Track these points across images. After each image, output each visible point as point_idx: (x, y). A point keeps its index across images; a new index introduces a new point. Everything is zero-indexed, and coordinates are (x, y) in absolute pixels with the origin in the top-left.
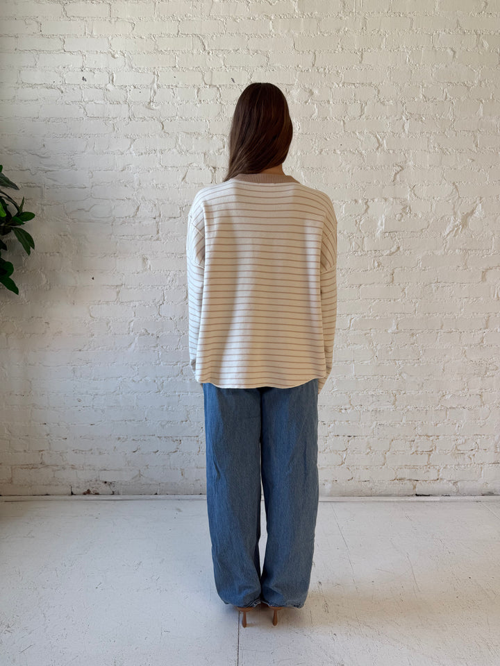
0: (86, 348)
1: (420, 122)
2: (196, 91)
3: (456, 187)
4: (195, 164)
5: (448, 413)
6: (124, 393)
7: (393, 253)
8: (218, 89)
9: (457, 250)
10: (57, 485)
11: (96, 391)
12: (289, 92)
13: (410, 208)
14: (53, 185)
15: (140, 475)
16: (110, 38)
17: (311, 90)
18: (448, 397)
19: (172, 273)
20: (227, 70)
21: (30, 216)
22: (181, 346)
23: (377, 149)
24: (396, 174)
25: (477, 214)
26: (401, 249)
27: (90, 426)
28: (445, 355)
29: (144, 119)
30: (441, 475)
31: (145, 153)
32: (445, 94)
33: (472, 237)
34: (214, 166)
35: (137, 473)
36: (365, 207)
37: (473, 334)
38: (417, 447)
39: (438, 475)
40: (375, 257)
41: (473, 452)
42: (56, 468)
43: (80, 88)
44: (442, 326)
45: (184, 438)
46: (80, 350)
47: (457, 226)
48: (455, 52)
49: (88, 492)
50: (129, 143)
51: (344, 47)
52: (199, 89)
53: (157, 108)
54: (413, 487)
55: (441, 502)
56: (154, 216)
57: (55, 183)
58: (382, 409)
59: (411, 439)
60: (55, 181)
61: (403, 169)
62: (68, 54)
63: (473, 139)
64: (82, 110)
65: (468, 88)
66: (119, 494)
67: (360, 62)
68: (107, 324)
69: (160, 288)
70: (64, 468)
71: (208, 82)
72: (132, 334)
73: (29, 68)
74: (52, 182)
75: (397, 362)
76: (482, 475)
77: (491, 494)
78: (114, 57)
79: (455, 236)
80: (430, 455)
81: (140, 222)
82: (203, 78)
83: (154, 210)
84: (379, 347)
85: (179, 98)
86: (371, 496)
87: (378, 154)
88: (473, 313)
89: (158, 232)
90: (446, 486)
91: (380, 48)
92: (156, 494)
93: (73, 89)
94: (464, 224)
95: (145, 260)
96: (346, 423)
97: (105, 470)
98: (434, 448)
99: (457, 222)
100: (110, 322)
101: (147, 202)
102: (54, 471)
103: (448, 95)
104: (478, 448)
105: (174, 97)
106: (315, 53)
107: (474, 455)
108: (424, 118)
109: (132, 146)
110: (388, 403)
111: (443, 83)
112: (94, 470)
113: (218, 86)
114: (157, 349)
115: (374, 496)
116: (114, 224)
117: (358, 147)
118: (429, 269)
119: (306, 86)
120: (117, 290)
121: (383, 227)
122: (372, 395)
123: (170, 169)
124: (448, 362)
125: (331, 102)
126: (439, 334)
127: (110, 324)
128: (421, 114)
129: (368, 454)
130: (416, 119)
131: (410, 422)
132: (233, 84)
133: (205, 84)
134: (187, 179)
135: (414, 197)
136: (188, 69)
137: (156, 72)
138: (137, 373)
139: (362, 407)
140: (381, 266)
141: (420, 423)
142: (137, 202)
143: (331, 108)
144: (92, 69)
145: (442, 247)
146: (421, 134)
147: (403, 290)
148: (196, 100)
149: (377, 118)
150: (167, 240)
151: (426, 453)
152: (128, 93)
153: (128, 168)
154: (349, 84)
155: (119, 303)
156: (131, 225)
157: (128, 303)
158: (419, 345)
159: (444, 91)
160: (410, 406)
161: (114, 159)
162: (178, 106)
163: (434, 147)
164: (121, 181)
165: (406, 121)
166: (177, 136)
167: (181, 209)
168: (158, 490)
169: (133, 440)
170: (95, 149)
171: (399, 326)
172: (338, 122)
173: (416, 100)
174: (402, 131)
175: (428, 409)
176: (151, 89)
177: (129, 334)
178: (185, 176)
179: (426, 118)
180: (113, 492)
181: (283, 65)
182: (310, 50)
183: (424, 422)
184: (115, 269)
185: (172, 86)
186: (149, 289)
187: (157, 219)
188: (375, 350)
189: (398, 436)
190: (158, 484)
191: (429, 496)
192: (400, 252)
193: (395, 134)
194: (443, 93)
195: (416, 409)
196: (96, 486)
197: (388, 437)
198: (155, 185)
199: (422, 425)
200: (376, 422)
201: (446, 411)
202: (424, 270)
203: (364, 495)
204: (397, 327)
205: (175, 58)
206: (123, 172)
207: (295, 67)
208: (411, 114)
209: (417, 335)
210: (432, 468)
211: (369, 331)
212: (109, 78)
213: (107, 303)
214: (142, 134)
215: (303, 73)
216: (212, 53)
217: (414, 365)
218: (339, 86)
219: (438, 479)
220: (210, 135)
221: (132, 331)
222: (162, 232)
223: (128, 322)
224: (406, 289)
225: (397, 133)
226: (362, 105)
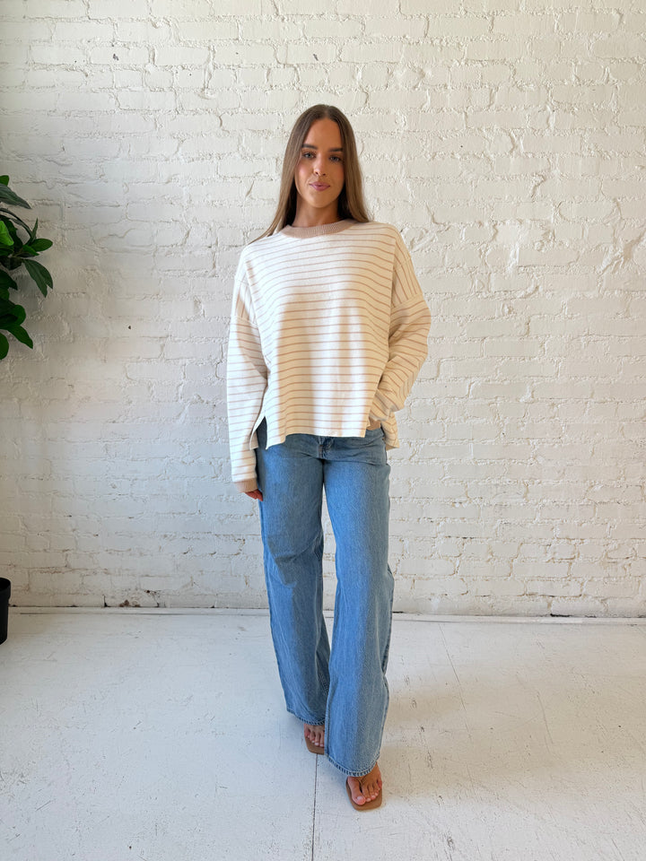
0: (121, 419)
1: (571, 114)
2: (266, 72)
3: (618, 204)
4: (263, 174)
5: (597, 509)
6: (170, 478)
7: (530, 294)
8: (295, 69)
9: (616, 292)
10: (87, 594)
11: (135, 475)
12: (392, 73)
13: (553, 233)
14: (76, 203)
15: (193, 583)
17: (422, 70)
18: (598, 488)
20: (308, 43)
21: (46, 244)
23: (511, 152)
24: (535, 187)
25: (645, 242)
26: (540, 289)
27: (128, 519)
28: (595, 433)
29: (195, 112)
30: (584, 590)
31: (198, 159)
32: (606, 75)
33: (637, 273)
35: (189, 580)
36: (492, 232)
37: (634, 404)
38: (555, 553)
39: (582, 590)
40: (505, 300)
41: (629, 561)
42: (84, 572)
43: (111, 70)
44: (593, 393)
45: (249, 537)
46: (114, 422)
47: (617, 258)
48: (622, 16)
49: (126, 604)
50: (176, 145)
51: (469, 10)
52: (269, 70)
53: (213, 96)
54: (547, 605)
55: (583, 625)
56: (209, 245)
57: (80, 200)
58: (508, 503)
59: (547, 542)
60: (79, 196)
61: (545, 180)
62: (94, 23)
64: (114, 100)
65: (639, 66)
66: (165, 607)
67: (490, 31)
68: (149, 388)
69: (217, 340)
70: (95, 573)
71: (282, 60)
72: (181, 401)
73: (42, 43)
74: (74, 199)
75: (531, 441)
76: (640, 591)
78: (155, 27)
79: (614, 272)
80: (571, 564)
81: (191, 252)
82: (275, 54)
83: (209, 236)
84: (507, 422)
85: (242, 83)
86: (492, 615)
87: (512, 159)
88: (636, 376)
89: (214, 266)
90: (594, 605)
91: (517, 10)
92: (213, 607)
93: (101, 71)
94: (628, 255)
95: (197, 303)
96: (461, 521)
97: (147, 576)
98: (576, 554)
99: (618, 253)
100: (152, 385)
101: (200, 225)
102: (82, 576)
103: (611, 76)
104: (636, 556)
105: (235, 81)
106: (427, 19)
107: (630, 565)
108: (576, 109)
109: (180, 149)
110: (518, 496)
111: (604, 60)
112: (133, 575)
113: (295, 66)
114: (213, 421)
115: (496, 615)
116: (157, 254)
117: (485, 150)
118: (577, 317)
119: (415, 65)
120: (162, 343)
121: (517, 260)
122: (497, 485)
123: (230, 180)
124: (599, 441)
125: (449, 87)
126: (588, 404)
127: (152, 388)
128: (573, 103)
129: (489, 560)
130: (565, 110)
131: (546, 521)
132: (316, 62)
133: (278, 62)
134: (252, 193)
135: (560, 219)
136: (255, 42)
137: (212, 47)
138: (187, 453)
139: (483, 500)
140: (512, 312)
141: (559, 521)
142: (187, 226)
143: (448, 95)
144: (126, 43)
145: (596, 288)
146: (571, 131)
147: (542, 345)
148: (266, 86)
149: (512, 109)
150: (227, 277)
151: (566, 561)
152: (174, 76)
153: (174, 179)
154: (475, 61)
155: (163, 361)
156: (179, 256)
157: (175, 361)
158: (562, 419)
159: (605, 70)
160: (547, 499)
161: (157, 167)
162: (241, 94)
163: (589, 149)
164: (166, 197)
165: (551, 112)
166: (240, 135)
167: (245, 234)
168: (216, 603)
169: (184, 538)
170: (131, 153)
171: (534, 393)
172: (458, 115)
173: (566, 83)
174: (546, 126)
175: (570, 504)
176: (205, 70)
177: (177, 401)
178: (251, 189)
179: (579, 109)
180: (158, 603)
181: (384, 36)
182: (421, 15)
183: (564, 521)
184: (157, 316)
185: (233, 66)
186: (203, 342)
187: (213, 248)
188: (502, 426)
189: (529, 538)
190: (216, 595)
191: (568, 616)
192: (539, 293)
193: (535, 130)
194: (604, 73)
195: (555, 504)
196: (137, 596)
197: (516, 538)
198: (210, 202)
199: (562, 525)
200: (500, 520)
201: (595, 507)
202: (571, 318)
203: (483, 614)
204: (532, 395)
205: (238, 27)
206: (169, 184)
207: (401, 38)
208: (559, 103)
209: (559, 406)
210: (573, 580)
211: (494, 400)
212: (149, 56)
213: (148, 360)
214: (193, 133)
215: (412, 46)
216: (288, 20)
217: (554, 445)
218: (460, 64)
219: (581, 595)
220: (284, 134)
221: (181, 398)
222: (219, 265)
223: (176, 385)
224: (546, 344)
225: (539, 130)
226: (492, 90)
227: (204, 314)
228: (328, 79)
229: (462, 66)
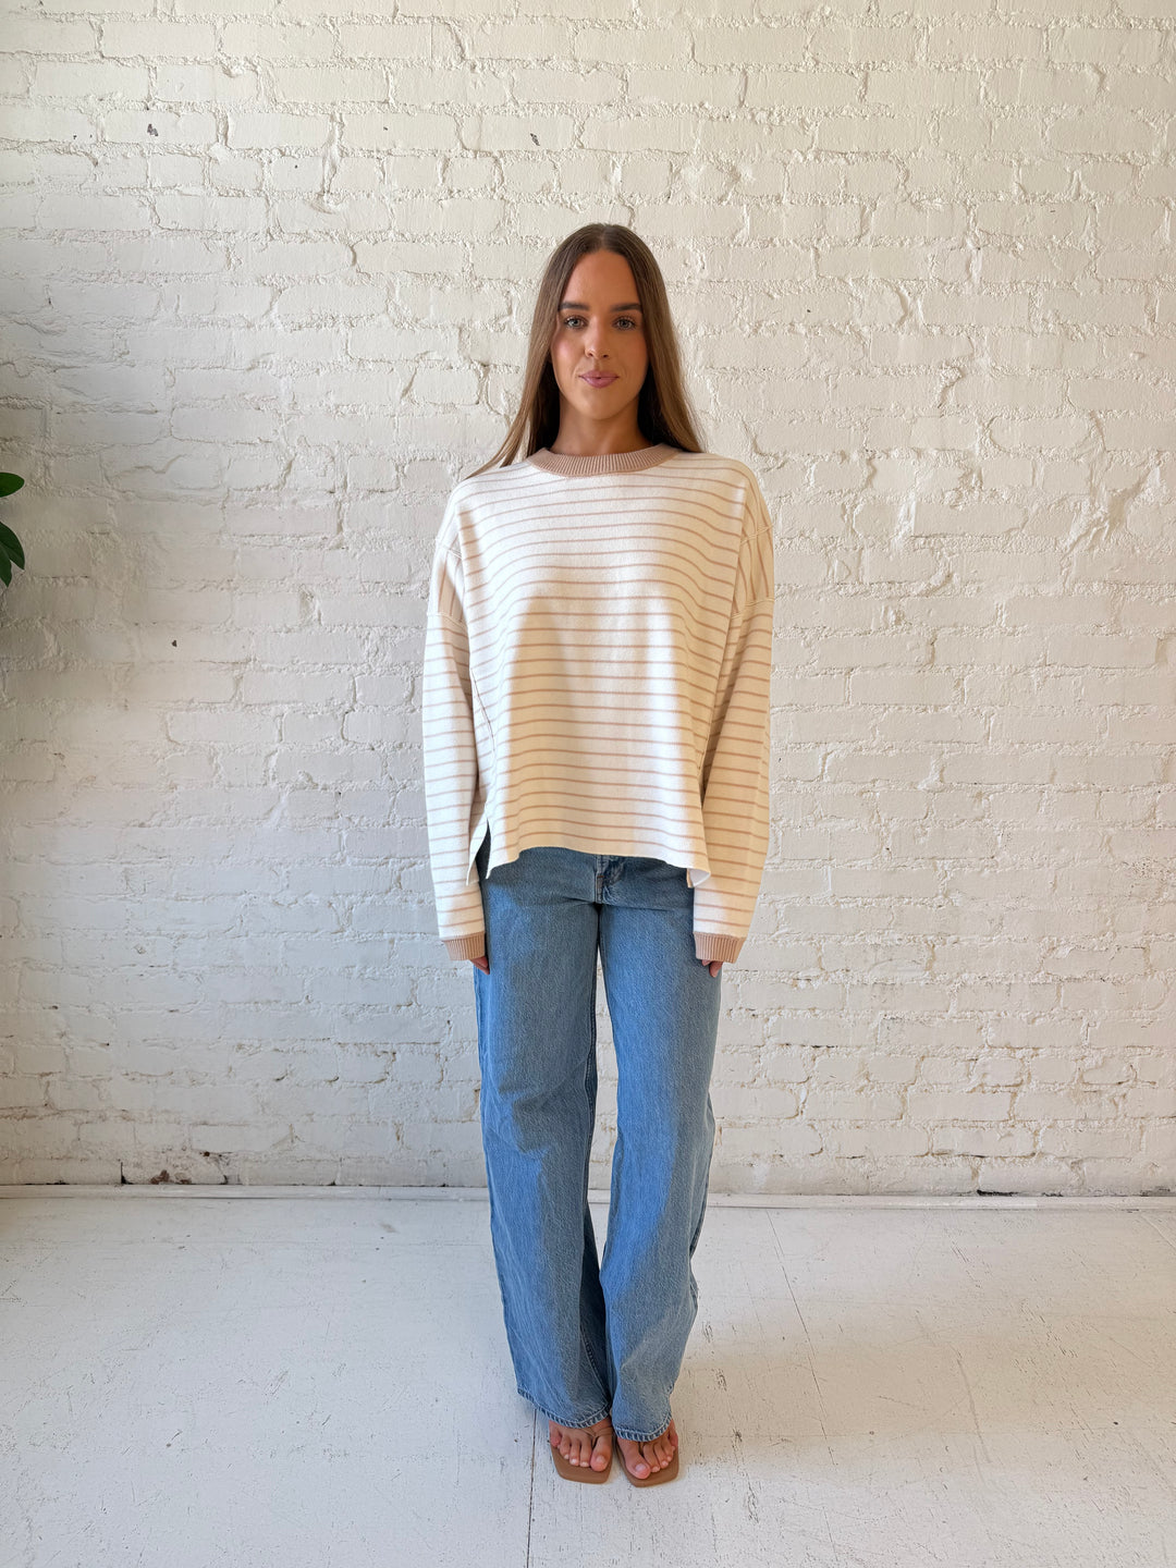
0: (155, 820)
1: (1011, 255)
2: (440, 166)
3: (1098, 423)
4: (435, 356)
5: (1063, 991)
6: (251, 934)
7: (936, 589)
8: (496, 160)
9: (1095, 586)
10: (86, 1160)
11: (183, 927)
12: (678, 172)
13: (980, 476)
14: (73, 404)
15: (294, 1138)
16: (219, 24)
17: (734, 169)
18: (1064, 952)
19: (375, 634)
20: (521, 113)
21: (11, 483)
22: (398, 818)
23: (901, 322)
24: (946, 389)
25: (1148, 493)
26: (955, 579)
27: (167, 1013)
28: (1058, 849)
29: (305, 237)
30: (1041, 1144)
31: (309, 325)
32: (1075, 184)
33: (1133, 551)
34: (484, 361)
35: (285, 1132)
36: (866, 472)
37: (1130, 795)
38: (984, 1075)
39: (1035, 1144)
40: (889, 598)
41: (1123, 1089)
42: (81, 1117)
43: (142, 154)
44: (1054, 774)
45: (404, 1047)
46: (142, 825)
47: (1098, 523)
48: (1103, 76)
49: (164, 1178)
50: (268, 298)
51: (820, 58)
52: (447, 161)
54: (970, 1173)
55: (1038, 1210)
56: (330, 487)
57: (81, 398)
58: (898, 981)
59: (971, 1054)
60: (78, 392)
61: (963, 374)
62: (111, 65)
63: (1144, 301)
64: (148, 211)
65: (1136, 169)
66: (239, 1183)
67: (862, 98)
68: (211, 759)
69: (344, 669)
70: (103, 1119)
71: (471, 143)
72: (273, 785)
73: (10, 101)
74: (69, 397)
75: (939, 863)
76: (1144, 1145)
77: (1163, 1191)
78: (230, 75)
79: (1092, 548)
80: (1015, 1094)
81: (294, 502)
82: (458, 131)
83: (331, 470)
84: (894, 826)
85: (395, 184)
86: (868, 1194)
87: (903, 337)
88: (1133, 743)
89: (340, 528)
90: (1059, 1173)
91: (911, 60)
92: (333, 1184)
93: (125, 156)
94: (1116, 518)
96: (808, 1014)
97: (205, 1124)
98: (1025, 1077)
99: (1099, 514)
100: (216, 754)
101: (312, 450)
102: (78, 1124)
103: (1083, 186)
104: (1136, 1080)
105: (382, 181)
106: (745, 73)
107: (1124, 1096)
108: (1020, 246)
109: (276, 306)
110: (915, 966)
111: (1070, 155)
112: (179, 1123)
113: (496, 154)
114: (335, 824)
115: (875, 1194)
116: (228, 505)
117: (852, 318)
118: (1023, 632)
119: (722, 159)
120: (236, 673)
121: (913, 519)
122: (876, 946)
123: (371, 366)
124: (1066, 864)
125: (785, 201)
126: (1045, 795)
127: (217, 761)
128: (1015, 234)
129: (861, 1090)
130: (1000, 247)
131: (968, 1014)
132: (534, 147)
133: (464, 147)
134: (414, 392)
135: (991, 449)
136: (419, 108)
137: (338, 115)
138: (285, 885)
139: (850, 974)
140: (903, 622)
141: (992, 1015)
142: (287, 451)
143: (783, 215)
144: (172, 105)
145: (1059, 577)
146: (1012, 287)
147: (958, 683)
148: (440, 191)
149: (902, 244)
150: (364, 549)
151: (1006, 1089)
152: (265, 169)
153: (264, 362)
154: (832, 153)
155: (240, 707)
156: (273, 510)
157: (263, 708)
158: (996, 823)
159: (1072, 176)
160: (970, 973)
161: (230, 340)
162: (393, 205)
163: (1043, 319)
164: (247, 397)
165: (975, 251)
166: (390, 283)
167: (400, 468)
168: (339, 1175)
169: (277, 1050)
170: (180, 312)
171: (945, 773)
172: (802, 252)
173: (1001, 198)
174: (965, 277)
175: (1013, 982)
176: (324, 158)
177: (266, 784)
178: (411, 384)
179: (1025, 246)
180: (225, 1177)
181: (663, 103)
182: (732, 65)
183: (1003, 1014)
184: (230, 621)
185: (378, 151)
186: (317, 673)
187: (338, 495)
188: (885, 834)
189: (938, 1047)
190: (338, 1159)
191: (1010, 1194)
192: (953, 587)
193: (945, 284)
194: (1071, 181)
195: (985, 981)
196: (184, 1162)
197: (913, 1047)
198: (333, 408)
199: (999, 1021)
200: (883, 1012)
201: (1059, 987)
202: (1013, 634)
203: (850, 1192)
204: (941, 776)
205: (387, 79)
206: (253, 371)
207: (694, 108)
208: (988, 234)
209: (991, 797)
210: (1019, 1126)
211: (870, 785)
212: (218, 130)
213: (211, 705)
214: (300, 276)
215: (715, 123)
216: (483, 68)
217: (982, 871)
218: (805, 158)
219: (1033, 1154)
220: (475, 282)
221: (274, 779)
222: (349, 527)
223: (264, 755)
224: (965, 682)
225: (951, 284)
226: (865, 208)
227: (319, 620)
228: (558, 181)
229: (809, 162)
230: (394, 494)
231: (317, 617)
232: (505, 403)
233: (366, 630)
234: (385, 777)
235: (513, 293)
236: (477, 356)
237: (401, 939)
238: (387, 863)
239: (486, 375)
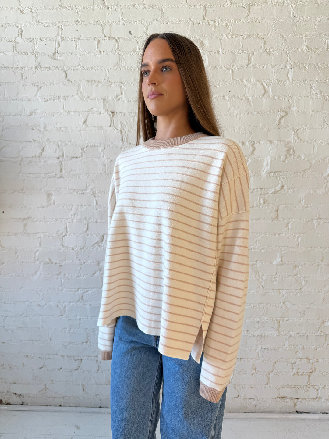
1: (303, 71)
2: (96, 43)
4: (95, 109)
5: (327, 338)
6: (30, 316)
7: (278, 191)
8: (117, 40)
11: (6, 313)
13: (293, 150)
15: (46, 389)
17: (202, 41)
18: (327, 324)
19: (74, 208)
20: (125, 24)
22: (82, 274)
23: (263, 95)
24: (280, 119)
26: (285, 187)
27: (2, 343)
28: (325, 286)
29: (49, 69)
30: (320, 395)
31: (50, 100)
32: (326, 44)
34: (113, 111)
35: (43, 387)
36: (251, 149)
38: (298, 369)
39: (317, 395)
40: (261, 194)
44: (323, 258)
45: (85, 357)
49: (1, 402)
50: (36, 90)
51: (233, 2)
52: (99, 41)
53: (61, 58)
54: (294, 404)
55: (319, 420)
56: (58, 156)
58: (266, 335)
59: (293, 361)
61: (287, 113)
66: (27, 405)
67: (248, 16)
68: (16, 253)
69: (63, 220)
71: (107, 34)
72: (37, 262)
78: (23, 13)
80: (310, 376)
81: (45, 162)
82: (103, 31)
83: (58, 151)
84: (264, 278)
85: (81, 49)
86: (255, 412)
87: (264, 100)
89: (61, 171)
90: (326, 405)
92: (61, 406)
97: (15, 383)
98: (313, 370)
100: (18, 251)
101: (51, 144)
105: (76, 48)
106: (205, 8)
108: (307, 67)
109: (39, 93)
110: (272, 329)
111: (325, 35)
112: (6, 383)
113: (116, 38)
114: (60, 276)
115: (258, 412)
116: (22, 163)
117: (246, 94)
118: (311, 207)
119: (198, 38)
120: (25, 222)
121: (269, 167)
122: (258, 322)
123: (72, 113)
124: (328, 292)
125: (220, 53)
126: (320, 266)
127: (18, 254)
128: (305, 63)
129: (253, 374)
130: (299, 68)
131: (292, 347)
132: (130, 35)
133: (105, 36)
134: (88, 123)
135: (298, 140)
136: (89, 23)
137: (60, 26)
138: (42, 298)
139: (249, 332)
140: (266, 203)
141: (301, 347)
142: (43, 144)
143: (220, 58)
144: (3, 24)
145: (324, 186)
146: (304, 82)
147: (287, 225)
148: (97, 51)
149: (263, 67)
150: (70, 178)
151: (306, 374)
152: (35, 45)
153: (35, 113)
154: (238, 35)
155: (26, 235)
156: (37, 164)
157: (34, 235)
158: (302, 276)
159: (325, 42)
160: (293, 331)
161: (23, 105)
162: (80, 57)
163: (316, 93)
164: (29, 125)
165: (290, 69)
166: (79, 84)
167: (83, 149)
168: (62, 403)
169: (40, 358)
170: (5, 96)
171: (283, 258)
172: (227, 71)
173: (300, 50)
174: (287, 78)
175: (309, 335)
176: (56, 41)
177: (35, 262)
178: (86, 120)
179: (309, 67)
180: (23, 402)
181: (176, 19)
182: (201, 5)
183: (305, 347)
184: (22, 204)
185: (75, 38)
186: (53, 222)
187: (61, 159)
188: (261, 281)
189: (281, 359)
190: (62, 397)
191: (308, 413)
192: (284, 190)
193: (279, 81)
194: (325, 43)
195: (298, 335)
196: (8, 397)
197: (272, 359)
198: (59, 128)
199: (304, 349)
200: (261, 346)
201: (326, 337)
202: (307, 207)
203: (249, 412)
204: (281, 259)
205: (78, 13)
206: (31, 116)
207: (187, 20)
208: (295, 63)
209: (300, 267)
210: (311, 387)
211: (255, 262)
212: (19, 32)
213: (16, 234)
214: (47, 82)
215: (195, 26)
216: (112, 8)
217: (297, 294)
218: (228, 37)
219: (317, 398)
220: (109, 83)
221: (38, 260)
222: (65, 170)
223: (34, 251)
224: (290, 225)
225: (282, 81)
226: (249, 55)
227: (54, 203)
228: (139, 47)
229: (229, 39)
230: (81, 158)
231: (53, 202)
232: (120, 126)
233: (71, 206)
234: (77, 259)
235: (123, 87)
236: (110, 109)
237: (83, 318)
238: (78, 291)
239: (113, 116)
